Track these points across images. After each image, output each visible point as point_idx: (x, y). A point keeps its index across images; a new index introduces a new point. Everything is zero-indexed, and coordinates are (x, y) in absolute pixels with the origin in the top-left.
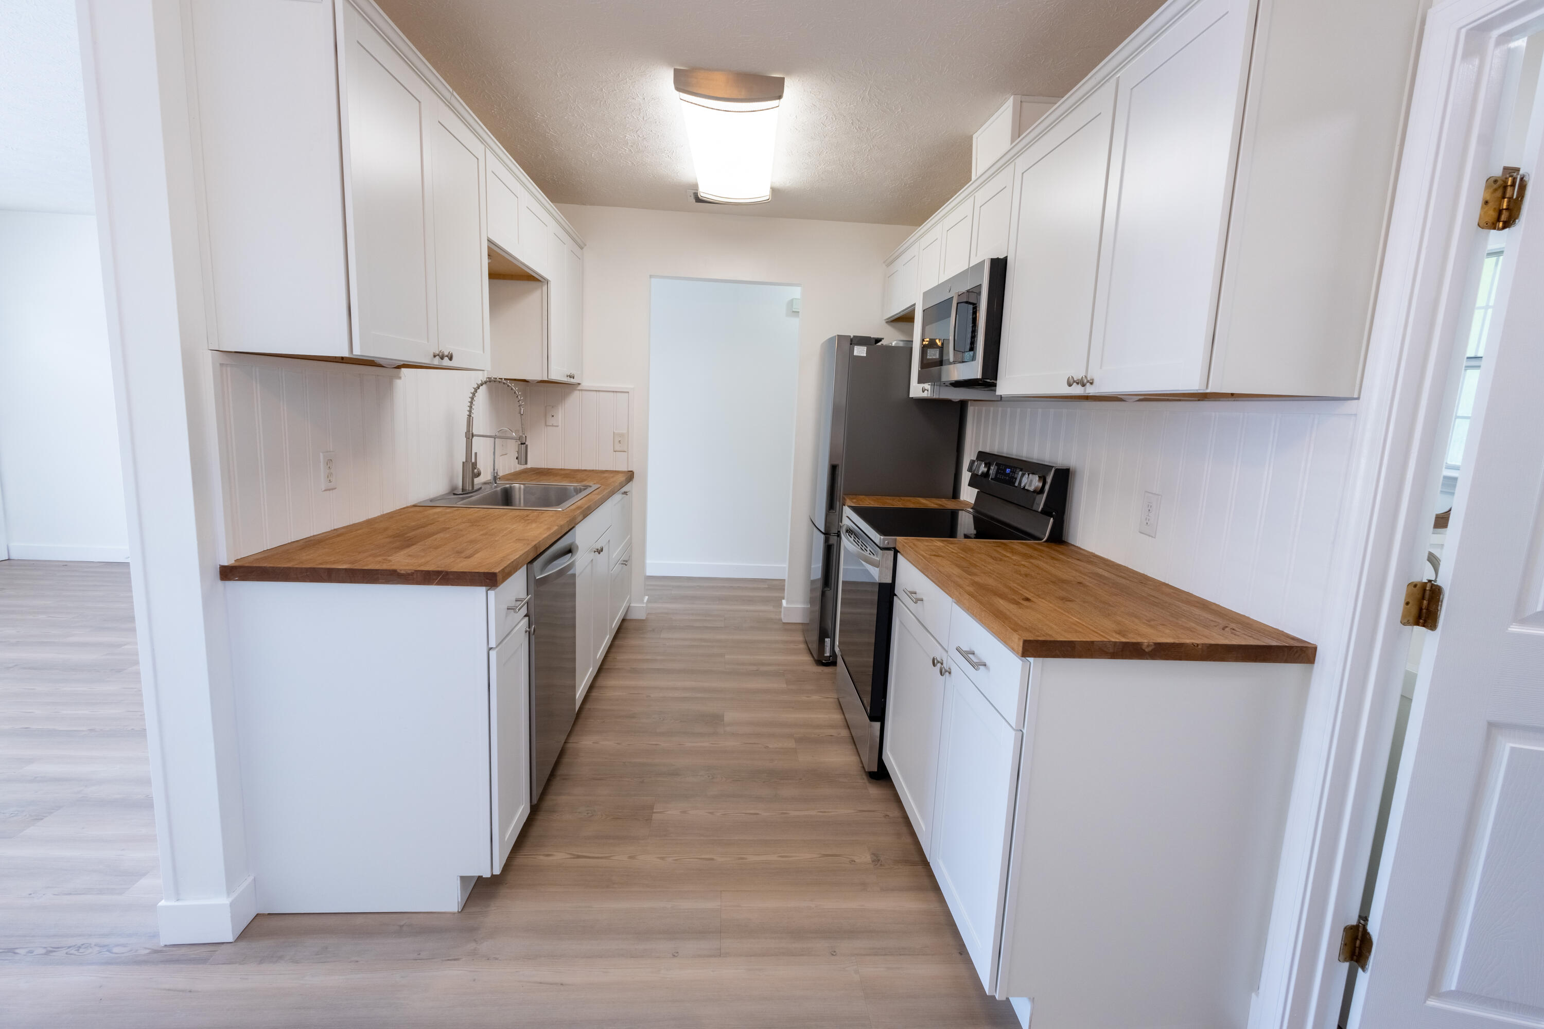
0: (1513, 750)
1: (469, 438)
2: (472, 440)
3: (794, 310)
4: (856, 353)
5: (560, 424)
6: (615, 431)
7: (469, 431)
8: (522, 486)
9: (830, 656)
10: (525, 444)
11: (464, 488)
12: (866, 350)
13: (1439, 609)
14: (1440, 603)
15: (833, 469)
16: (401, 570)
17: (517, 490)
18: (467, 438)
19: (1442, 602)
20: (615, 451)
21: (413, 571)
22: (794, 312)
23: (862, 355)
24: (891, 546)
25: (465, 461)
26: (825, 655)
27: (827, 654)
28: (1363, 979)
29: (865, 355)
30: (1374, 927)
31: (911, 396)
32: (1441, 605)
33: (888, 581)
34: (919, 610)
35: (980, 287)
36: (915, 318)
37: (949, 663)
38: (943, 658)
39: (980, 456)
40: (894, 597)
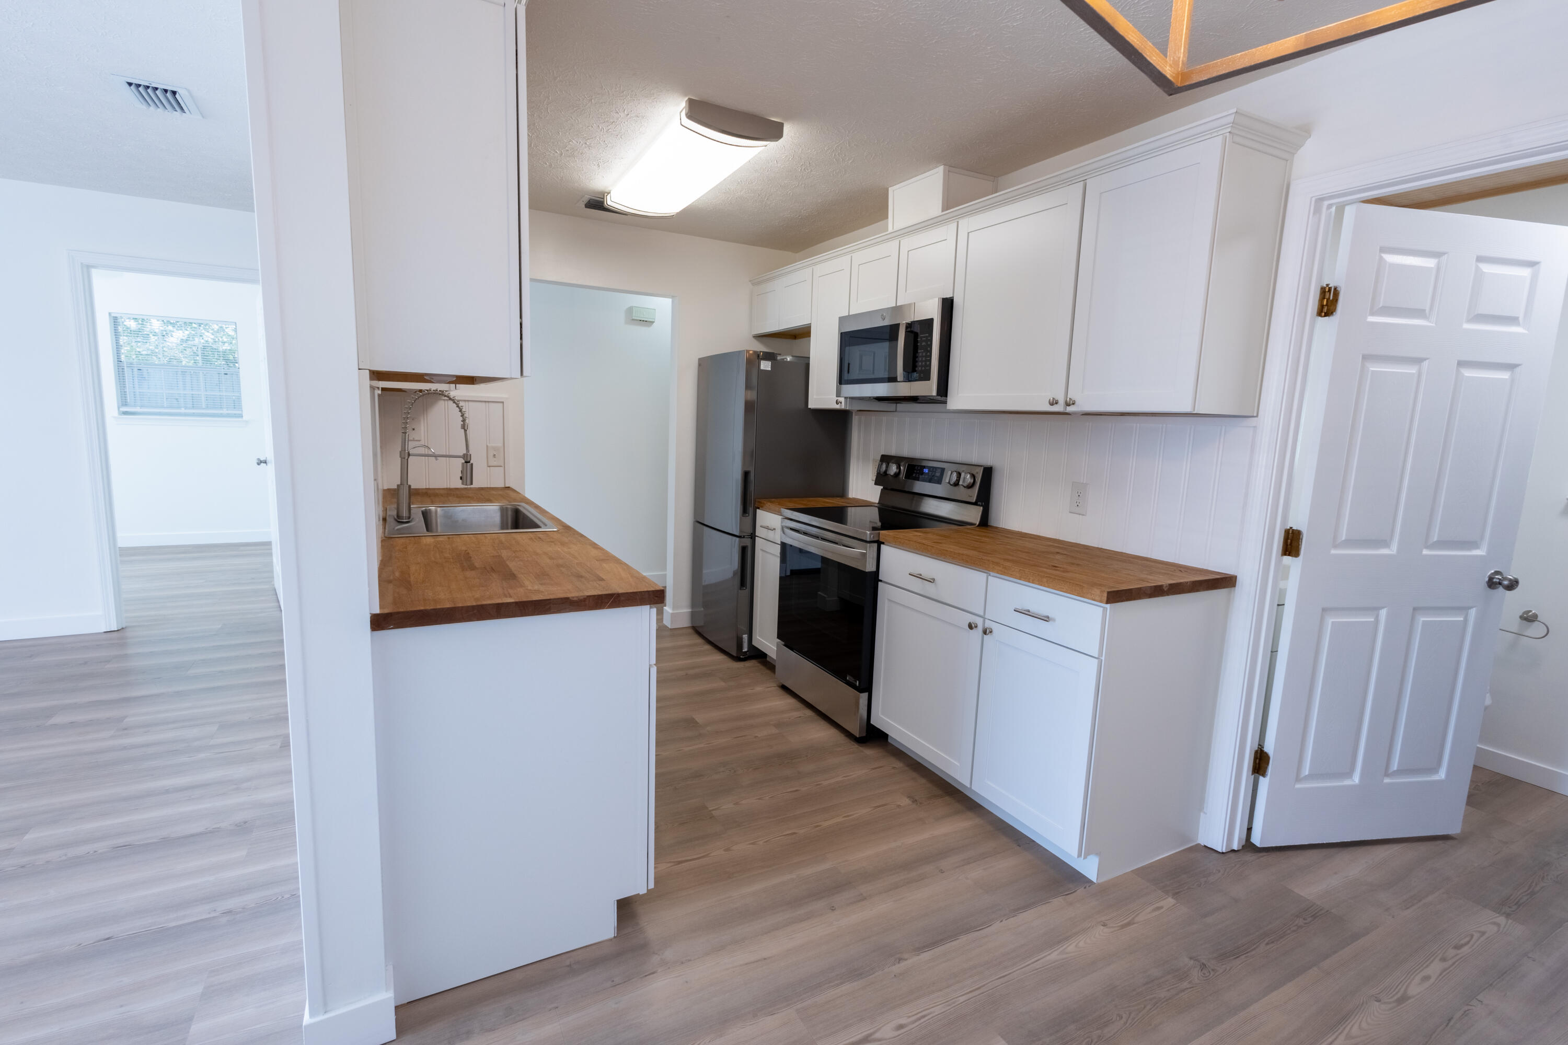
0: (1333, 622)
1: (404, 458)
2: (407, 459)
3: (633, 318)
4: (762, 367)
6: (488, 444)
7: (405, 451)
9: (748, 651)
10: (469, 462)
11: (400, 515)
12: (770, 364)
13: (1300, 543)
14: (1300, 540)
15: (746, 475)
16: (573, 597)
17: (433, 515)
18: (402, 458)
19: (1302, 539)
20: (489, 467)
21: (585, 597)
22: (633, 320)
23: (767, 369)
24: (876, 539)
25: (399, 483)
26: (743, 651)
27: (745, 649)
28: (1264, 782)
29: (770, 369)
30: (1269, 748)
31: (810, 406)
32: (1301, 542)
33: (874, 569)
34: (929, 589)
35: (931, 320)
36: (810, 336)
37: (988, 624)
38: (979, 622)
39: (886, 459)
40: (879, 583)
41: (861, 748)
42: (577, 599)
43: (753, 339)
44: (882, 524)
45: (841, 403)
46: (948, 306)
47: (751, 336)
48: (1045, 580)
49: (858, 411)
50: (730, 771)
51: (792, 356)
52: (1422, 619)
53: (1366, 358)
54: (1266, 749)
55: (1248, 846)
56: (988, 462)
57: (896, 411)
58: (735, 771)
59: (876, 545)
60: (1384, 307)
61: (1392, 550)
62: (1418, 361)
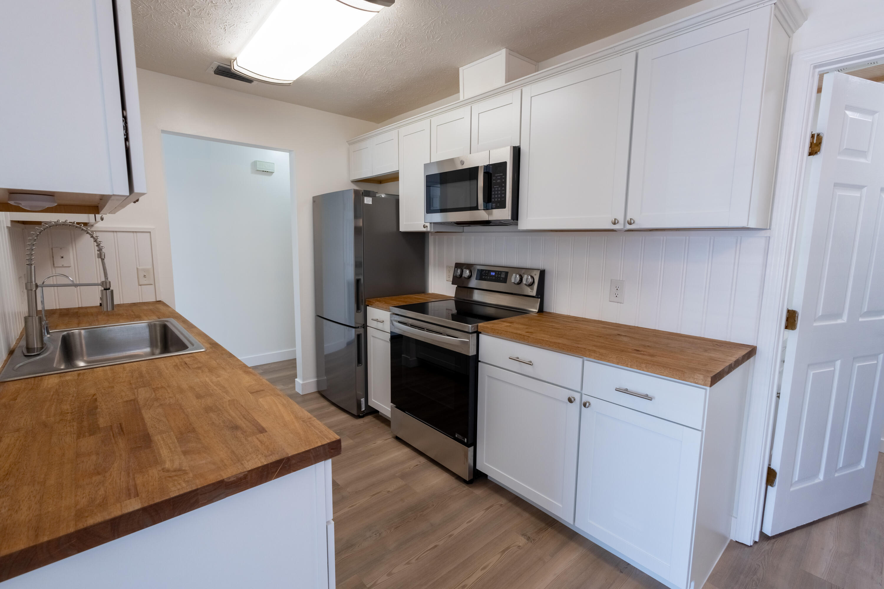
0: (813, 374)
1: (31, 290)
2: (35, 291)
3: (258, 169)
4: (366, 202)
5: (72, 265)
6: (138, 267)
7: (31, 282)
8: (83, 332)
9: (365, 410)
10: (109, 289)
11: (30, 346)
12: (371, 200)
13: (796, 320)
14: (796, 318)
15: (358, 281)
16: (229, 478)
18: (28, 290)
19: (798, 317)
20: (141, 285)
21: (247, 473)
22: (257, 170)
23: (369, 203)
24: (476, 330)
25: (27, 315)
26: (362, 410)
27: (363, 409)
28: (772, 491)
29: (371, 203)
30: (776, 466)
31: (401, 230)
32: (797, 319)
33: (475, 353)
34: (527, 370)
35: (505, 163)
36: (399, 181)
37: (585, 399)
38: (577, 396)
39: (458, 266)
40: (479, 363)
41: (470, 489)
42: (235, 479)
43: (351, 183)
44: (457, 311)
45: (427, 227)
46: (517, 152)
47: (350, 181)
48: (644, 365)
49: (436, 232)
50: (376, 534)
51: (385, 194)
52: (857, 365)
53: (836, 185)
54: (772, 467)
55: (763, 536)
56: (541, 267)
57: (463, 232)
58: (380, 534)
59: (475, 335)
60: (846, 149)
61: (844, 320)
62: (860, 187)
